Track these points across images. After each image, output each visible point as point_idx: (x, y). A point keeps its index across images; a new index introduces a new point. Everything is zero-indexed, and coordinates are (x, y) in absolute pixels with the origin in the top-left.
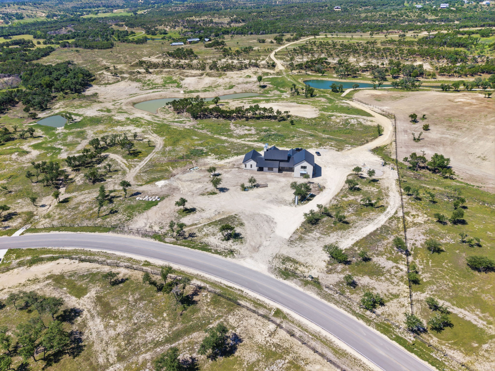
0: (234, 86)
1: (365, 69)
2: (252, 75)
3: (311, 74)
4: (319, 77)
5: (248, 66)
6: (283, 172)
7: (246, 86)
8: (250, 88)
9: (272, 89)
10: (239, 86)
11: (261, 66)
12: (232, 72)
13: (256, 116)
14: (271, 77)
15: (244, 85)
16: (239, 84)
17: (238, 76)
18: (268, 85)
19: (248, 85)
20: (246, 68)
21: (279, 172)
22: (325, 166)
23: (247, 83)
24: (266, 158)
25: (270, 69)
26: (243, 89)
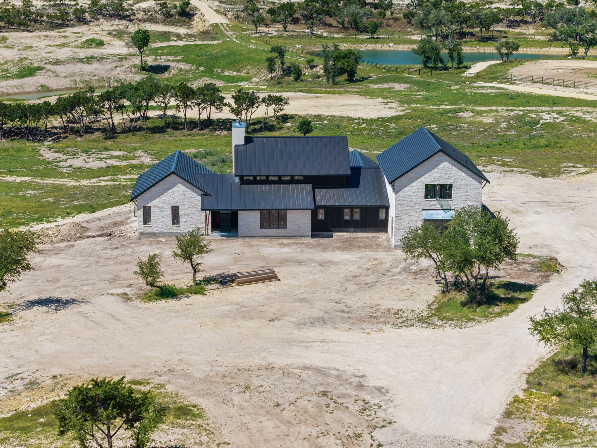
0: (40, 69)
1: (518, 18)
2: (106, 39)
3: (327, 35)
4: (363, 41)
5: (87, 16)
6: (336, 235)
7: (87, 68)
8: (104, 74)
9: (191, 76)
10: (59, 69)
11: (141, 15)
12: (26, 34)
13: (149, 124)
14: (181, 43)
15: (80, 66)
16: (57, 62)
17: (50, 43)
18: (173, 64)
19: (96, 65)
20: (81, 21)
21: (312, 236)
22: (515, 212)
23: (89, 60)
24: (249, 172)
25: (174, 24)
26: (77, 79)
